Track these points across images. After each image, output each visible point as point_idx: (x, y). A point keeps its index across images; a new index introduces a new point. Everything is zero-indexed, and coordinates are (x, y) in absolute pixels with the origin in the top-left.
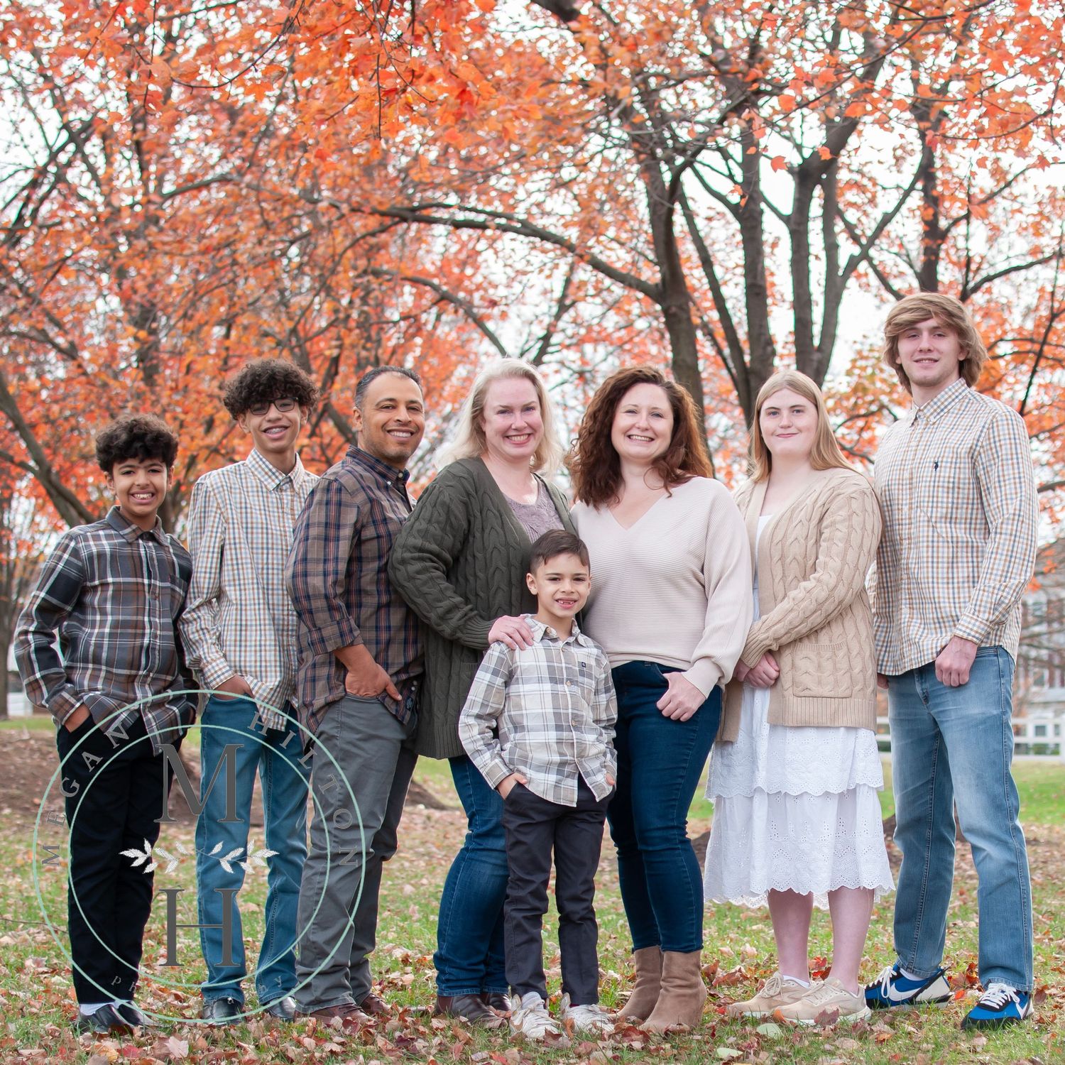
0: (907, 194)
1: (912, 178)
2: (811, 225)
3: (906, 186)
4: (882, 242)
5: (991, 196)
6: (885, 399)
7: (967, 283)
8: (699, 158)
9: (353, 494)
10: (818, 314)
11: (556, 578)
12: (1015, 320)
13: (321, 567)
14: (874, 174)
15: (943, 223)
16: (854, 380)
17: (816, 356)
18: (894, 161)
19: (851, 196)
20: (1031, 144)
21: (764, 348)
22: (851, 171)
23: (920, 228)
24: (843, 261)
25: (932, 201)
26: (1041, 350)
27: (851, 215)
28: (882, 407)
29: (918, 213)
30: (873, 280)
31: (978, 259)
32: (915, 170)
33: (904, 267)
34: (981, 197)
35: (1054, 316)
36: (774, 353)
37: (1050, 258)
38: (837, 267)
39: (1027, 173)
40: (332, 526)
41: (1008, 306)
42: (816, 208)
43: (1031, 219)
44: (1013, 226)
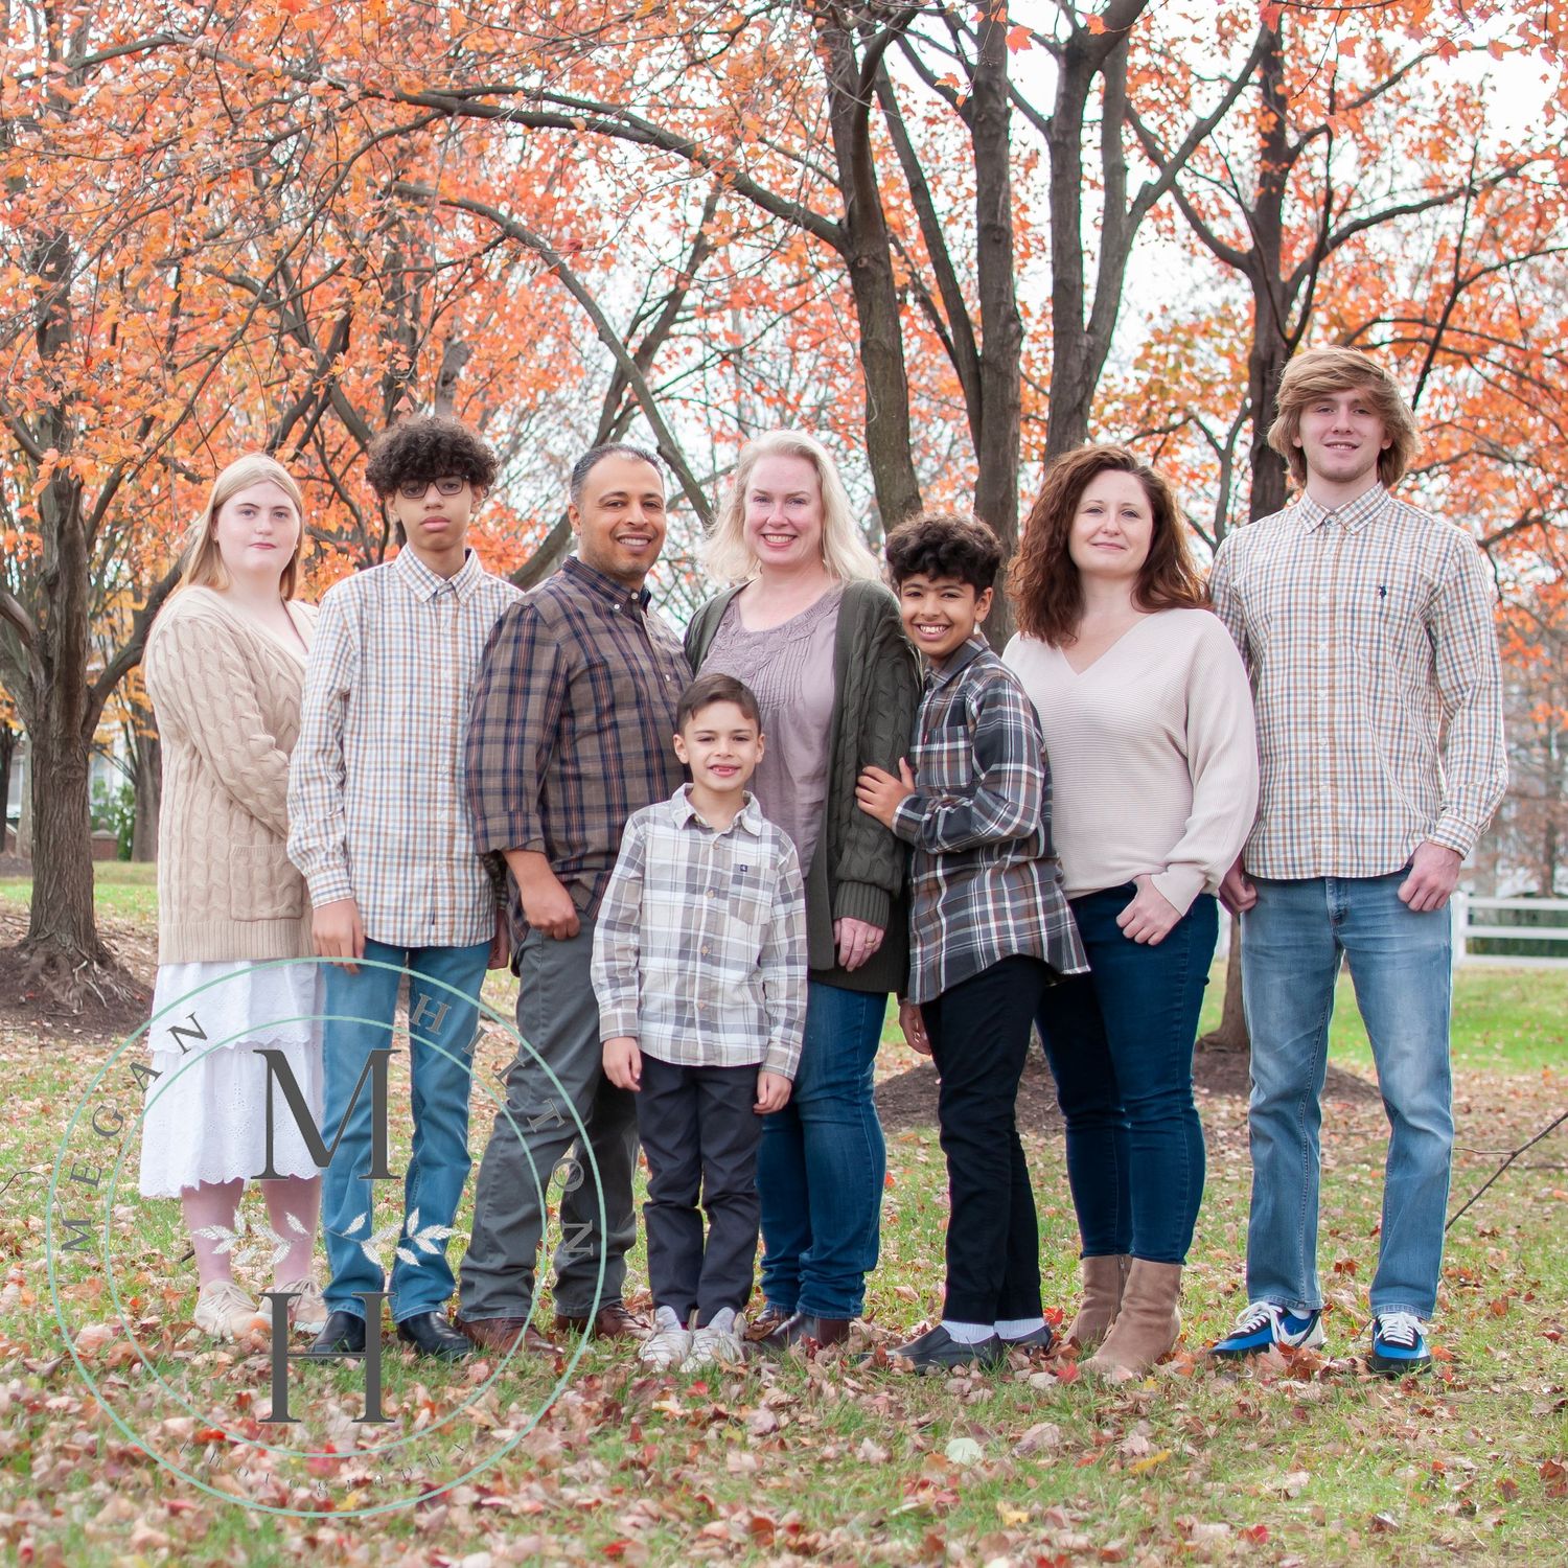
0: (1236, 89)
1: (1244, 64)
2: (1085, 134)
3: (1235, 76)
4: (1197, 162)
5: (1368, 96)
6: (1194, 406)
7: (1326, 230)
8: (912, 26)
9: (552, 626)
10: (1091, 271)
11: (709, 738)
12: (1400, 288)
13: (501, 731)
14: (1187, 59)
15: (1292, 139)
16: (1146, 377)
17: (1085, 341)
18: (1217, 38)
19: (1148, 91)
20: (1429, 19)
21: (1005, 326)
22: (1150, 51)
23: (1256, 141)
24: (1132, 190)
25: (1275, 101)
26: (1438, 337)
27: (1149, 121)
28: (1189, 416)
29: (1252, 119)
30: (1181, 222)
31: (1342, 191)
32: (1248, 53)
33: (1230, 204)
34: (1350, 97)
35: (1458, 286)
36: (1020, 333)
37: (1456, 195)
38: (1123, 198)
39: (1425, 63)
40: (522, 671)
41: (1388, 266)
42: (1093, 109)
43: (1427, 134)
44: (1400, 144)
